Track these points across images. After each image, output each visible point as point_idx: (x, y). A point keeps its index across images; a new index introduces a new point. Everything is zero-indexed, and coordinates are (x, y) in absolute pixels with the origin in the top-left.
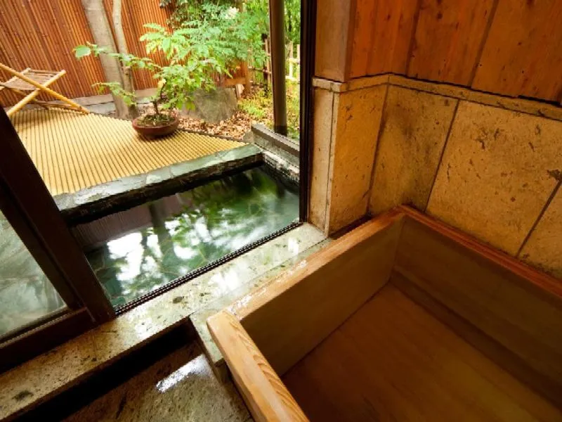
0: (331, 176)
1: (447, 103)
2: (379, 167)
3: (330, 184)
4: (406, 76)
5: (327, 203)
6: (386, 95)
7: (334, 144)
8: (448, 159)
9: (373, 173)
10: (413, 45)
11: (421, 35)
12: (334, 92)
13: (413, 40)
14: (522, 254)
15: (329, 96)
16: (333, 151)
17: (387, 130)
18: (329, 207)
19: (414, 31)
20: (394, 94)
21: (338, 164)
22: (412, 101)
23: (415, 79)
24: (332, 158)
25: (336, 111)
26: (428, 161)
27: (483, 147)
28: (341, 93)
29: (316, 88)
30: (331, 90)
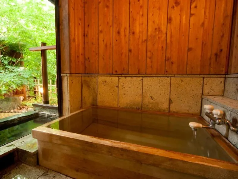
0: (69, 100)
1: (95, 78)
2: (83, 98)
3: (69, 103)
4: (85, 74)
5: (69, 109)
6: (81, 79)
7: (69, 90)
8: (99, 90)
9: (82, 101)
10: (85, 67)
11: (86, 65)
12: (67, 76)
13: (85, 66)
14: (119, 107)
15: (66, 77)
16: (69, 91)
17: (83, 87)
18: (69, 110)
19: (85, 65)
20: (83, 78)
21: (71, 96)
22: (88, 79)
23: (87, 74)
24: (69, 94)
25: (68, 80)
26: (94, 92)
27: (104, 85)
28: (69, 76)
29: (62, 76)
30: (66, 76)
